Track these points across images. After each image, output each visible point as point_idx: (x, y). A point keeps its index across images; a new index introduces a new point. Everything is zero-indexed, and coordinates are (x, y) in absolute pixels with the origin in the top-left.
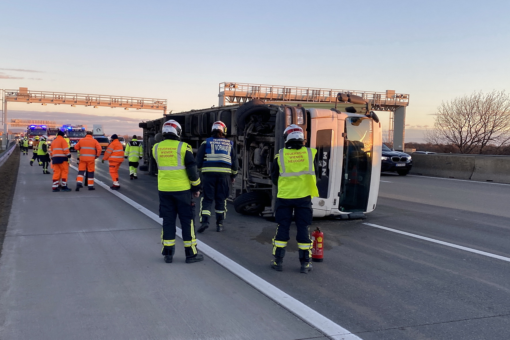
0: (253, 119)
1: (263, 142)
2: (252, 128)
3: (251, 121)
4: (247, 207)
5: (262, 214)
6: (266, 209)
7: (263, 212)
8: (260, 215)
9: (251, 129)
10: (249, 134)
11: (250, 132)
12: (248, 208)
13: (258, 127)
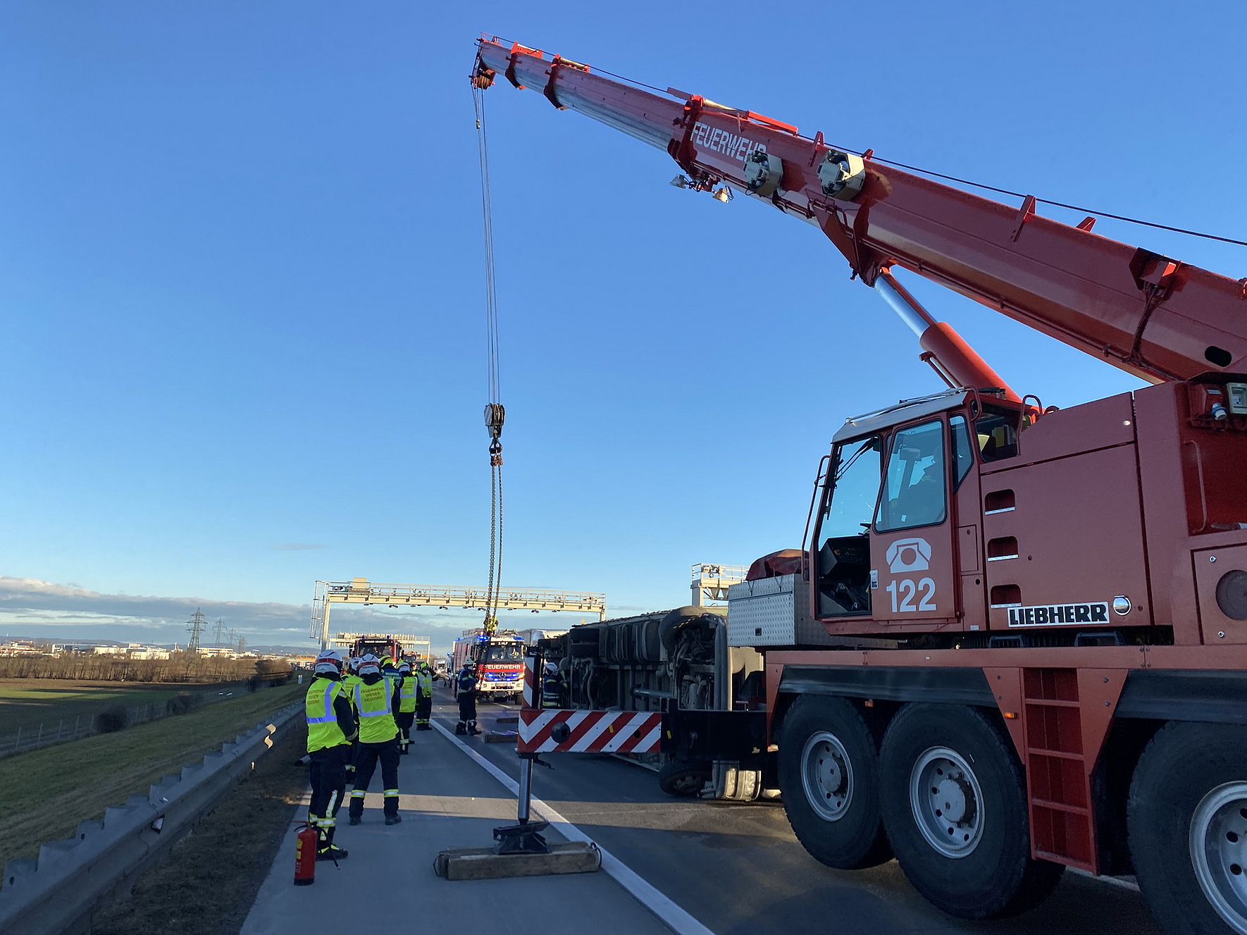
0: (685, 636)
1: (701, 674)
2: (685, 651)
3: (683, 639)
4: (679, 782)
5: (701, 794)
6: (706, 786)
7: (702, 791)
8: (698, 796)
9: (683, 651)
10: (680, 660)
11: (682, 657)
12: (680, 784)
13: (695, 649)
